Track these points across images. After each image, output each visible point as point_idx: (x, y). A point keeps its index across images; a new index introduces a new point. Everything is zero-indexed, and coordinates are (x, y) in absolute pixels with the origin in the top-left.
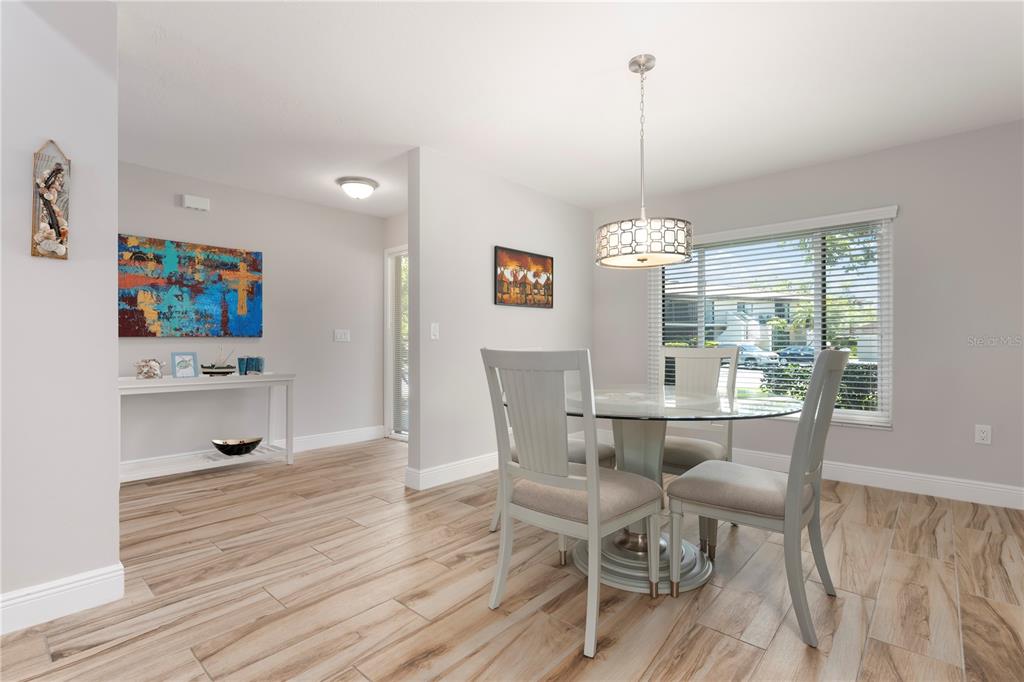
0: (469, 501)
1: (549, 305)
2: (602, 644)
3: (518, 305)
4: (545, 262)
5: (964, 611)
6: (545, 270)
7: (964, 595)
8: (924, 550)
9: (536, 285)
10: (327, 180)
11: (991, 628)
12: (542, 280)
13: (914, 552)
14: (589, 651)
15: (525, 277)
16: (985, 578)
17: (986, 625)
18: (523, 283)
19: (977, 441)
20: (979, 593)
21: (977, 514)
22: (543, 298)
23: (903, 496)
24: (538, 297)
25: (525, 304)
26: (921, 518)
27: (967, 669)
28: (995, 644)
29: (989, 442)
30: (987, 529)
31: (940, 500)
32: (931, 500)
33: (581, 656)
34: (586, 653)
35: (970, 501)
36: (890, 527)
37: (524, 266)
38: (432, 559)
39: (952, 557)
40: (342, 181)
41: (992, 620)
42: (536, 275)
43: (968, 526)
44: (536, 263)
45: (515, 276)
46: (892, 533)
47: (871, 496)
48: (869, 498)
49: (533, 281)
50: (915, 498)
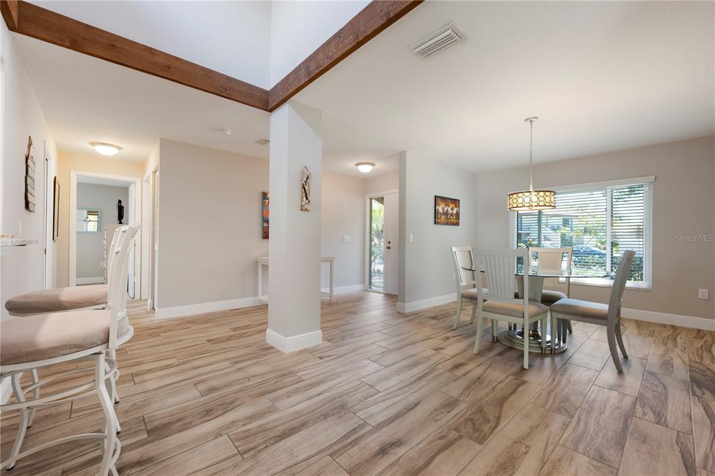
0: (433, 318)
1: (457, 224)
2: (530, 366)
3: (444, 224)
4: (456, 202)
5: (690, 366)
6: (456, 207)
7: (690, 360)
8: (670, 345)
9: (452, 214)
10: (351, 165)
11: (702, 371)
12: (455, 212)
13: (665, 345)
14: (526, 366)
15: (447, 210)
16: (701, 356)
17: (701, 370)
18: (446, 214)
19: (700, 297)
20: (699, 361)
21: (699, 333)
22: (454, 221)
23: (658, 325)
24: (453, 220)
25: (447, 224)
26: (668, 334)
27: (691, 381)
28: (704, 375)
29: (707, 298)
30: (705, 339)
31: (679, 327)
32: (674, 327)
33: (523, 369)
34: (525, 367)
35: (696, 328)
36: (652, 336)
37: (447, 205)
38: (435, 338)
39: (685, 348)
40: (358, 165)
41: (704, 369)
42: (452, 209)
43: (694, 337)
44: (452, 203)
45: (443, 210)
46: (652, 339)
47: (639, 324)
48: (638, 324)
49: (451, 212)
50: (665, 326)
